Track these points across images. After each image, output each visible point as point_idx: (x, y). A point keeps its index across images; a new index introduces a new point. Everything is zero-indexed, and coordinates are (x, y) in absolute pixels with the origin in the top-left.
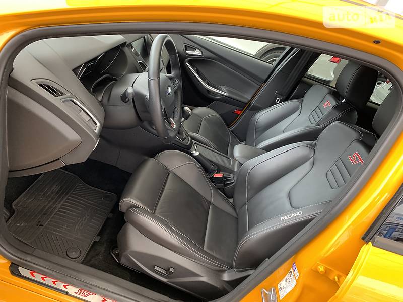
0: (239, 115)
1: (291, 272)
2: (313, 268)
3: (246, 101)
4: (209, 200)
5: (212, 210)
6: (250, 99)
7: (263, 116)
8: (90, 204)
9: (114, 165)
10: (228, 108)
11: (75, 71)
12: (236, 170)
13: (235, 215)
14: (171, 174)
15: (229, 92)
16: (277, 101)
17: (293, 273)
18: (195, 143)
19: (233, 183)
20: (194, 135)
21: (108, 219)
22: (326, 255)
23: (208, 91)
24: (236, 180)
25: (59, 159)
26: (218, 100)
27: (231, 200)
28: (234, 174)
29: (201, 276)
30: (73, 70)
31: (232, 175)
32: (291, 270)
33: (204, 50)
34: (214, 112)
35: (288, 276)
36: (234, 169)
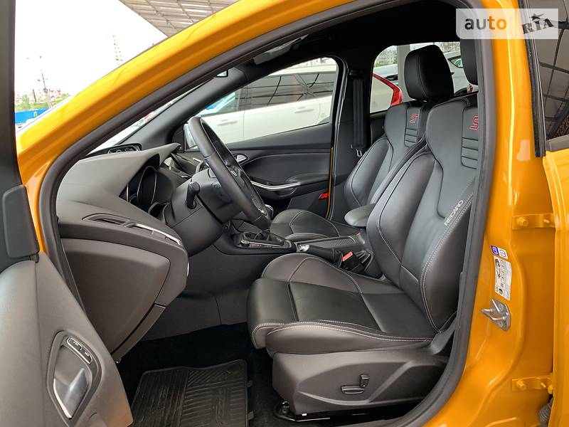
0: (328, 198)
1: (497, 261)
2: (513, 228)
3: (326, 178)
4: (355, 291)
5: (367, 299)
6: (328, 173)
7: (355, 180)
8: (217, 385)
9: (219, 324)
10: (311, 197)
11: (122, 195)
12: (364, 243)
13: (398, 291)
14: (291, 285)
15: (300, 179)
16: (360, 154)
17: (499, 259)
18: (298, 244)
19: (370, 258)
20: (291, 236)
21: (249, 389)
22: (515, 203)
23: (277, 192)
24: (372, 253)
25: (154, 304)
26: (293, 196)
27: (383, 278)
28: (365, 249)
29: (405, 363)
30: (120, 196)
31: (363, 251)
32: (495, 258)
33: (245, 152)
34: (298, 210)
35: (497, 270)
36: (361, 243)
